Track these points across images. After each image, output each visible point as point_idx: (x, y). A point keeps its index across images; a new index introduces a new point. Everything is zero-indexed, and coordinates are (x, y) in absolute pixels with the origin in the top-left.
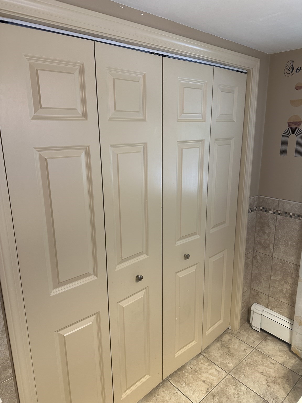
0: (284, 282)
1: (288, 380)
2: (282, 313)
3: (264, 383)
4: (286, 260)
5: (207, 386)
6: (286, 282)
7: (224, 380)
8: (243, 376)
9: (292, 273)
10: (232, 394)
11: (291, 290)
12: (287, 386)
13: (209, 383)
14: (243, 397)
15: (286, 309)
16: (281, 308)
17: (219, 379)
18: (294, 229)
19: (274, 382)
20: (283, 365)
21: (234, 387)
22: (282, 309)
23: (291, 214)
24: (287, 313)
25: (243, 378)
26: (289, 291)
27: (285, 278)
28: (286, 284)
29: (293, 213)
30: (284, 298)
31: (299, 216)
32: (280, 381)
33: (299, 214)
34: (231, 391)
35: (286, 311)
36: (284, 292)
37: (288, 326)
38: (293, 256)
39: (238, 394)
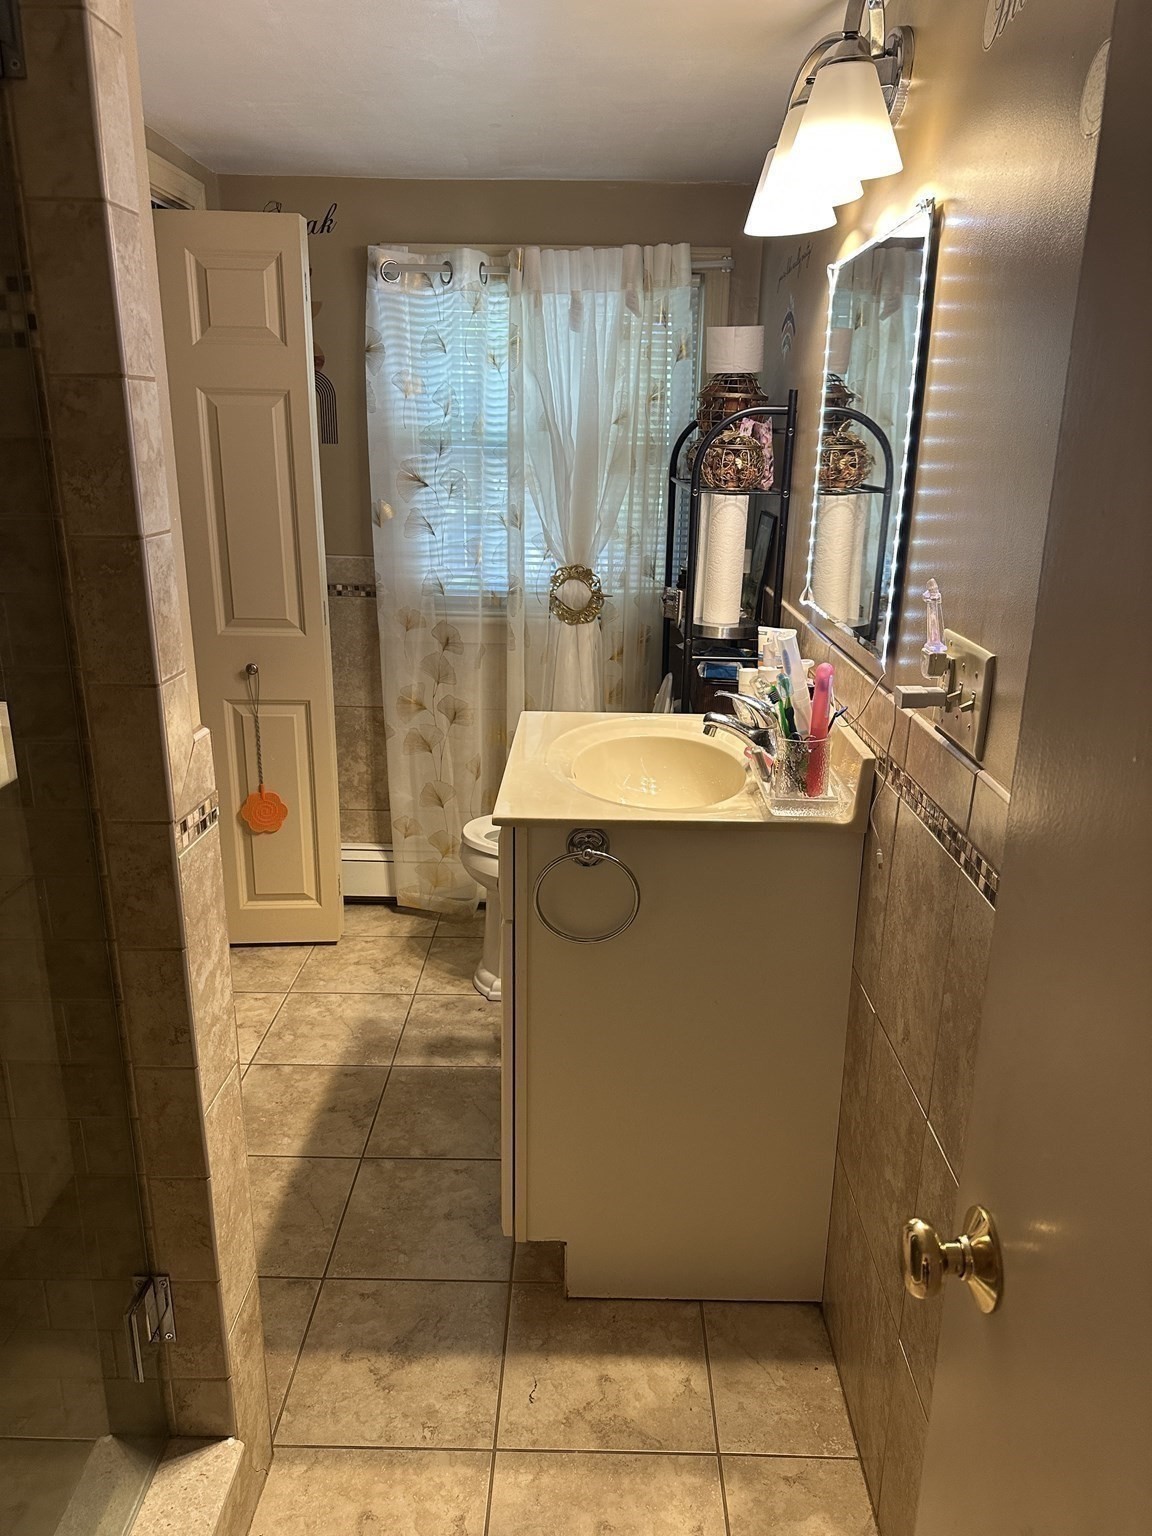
0: (352, 759)
1: (412, 950)
2: (358, 837)
3: (370, 973)
4: (346, 703)
5: (252, 1029)
6: (356, 759)
7: (284, 1005)
8: (322, 983)
9: (365, 732)
10: (316, 1016)
11: (369, 772)
12: (414, 960)
13: (254, 1024)
14: (340, 1009)
15: (367, 823)
16: (356, 826)
17: (272, 1009)
18: (350, 622)
19: (389, 963)
20: (392, 936)
21: (314, 1004)
22: (357, 829)
23: (340, 588)
24: (370, 832)
25: (324, 986)
26: (366, 776)
27: (352, 749)
28: (357, 762)
29: (344, 582)
30: (356, 798)
31: (357, 588)
32: (398, 959)
33: (357, 583)
34: (313, 1011)
35: (366, 829)
36: (355, 783)
37: (379, 856)
38: (359, 688)
39: (328, 1010)
